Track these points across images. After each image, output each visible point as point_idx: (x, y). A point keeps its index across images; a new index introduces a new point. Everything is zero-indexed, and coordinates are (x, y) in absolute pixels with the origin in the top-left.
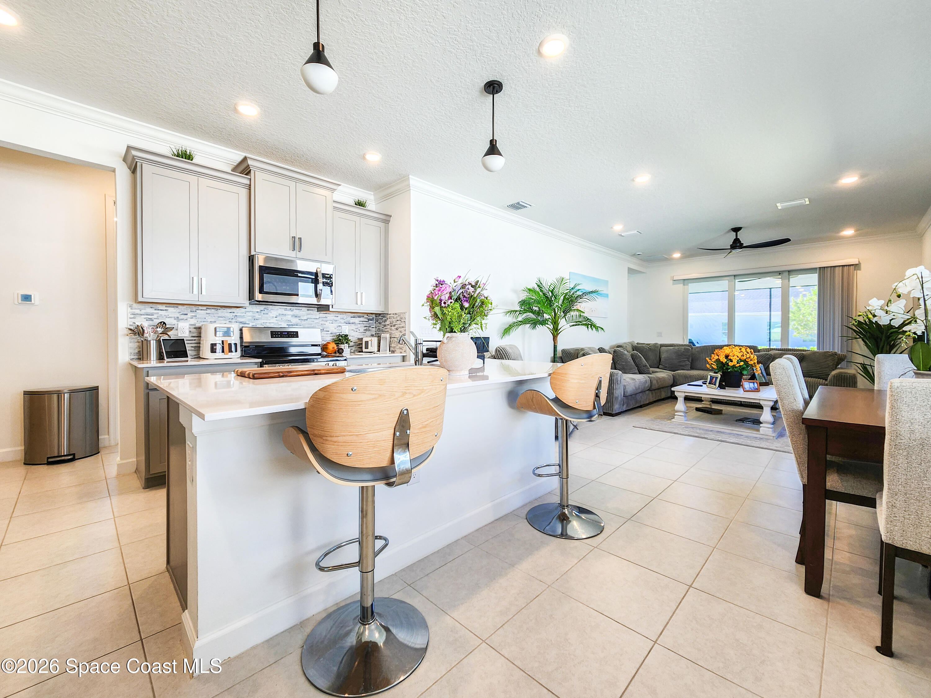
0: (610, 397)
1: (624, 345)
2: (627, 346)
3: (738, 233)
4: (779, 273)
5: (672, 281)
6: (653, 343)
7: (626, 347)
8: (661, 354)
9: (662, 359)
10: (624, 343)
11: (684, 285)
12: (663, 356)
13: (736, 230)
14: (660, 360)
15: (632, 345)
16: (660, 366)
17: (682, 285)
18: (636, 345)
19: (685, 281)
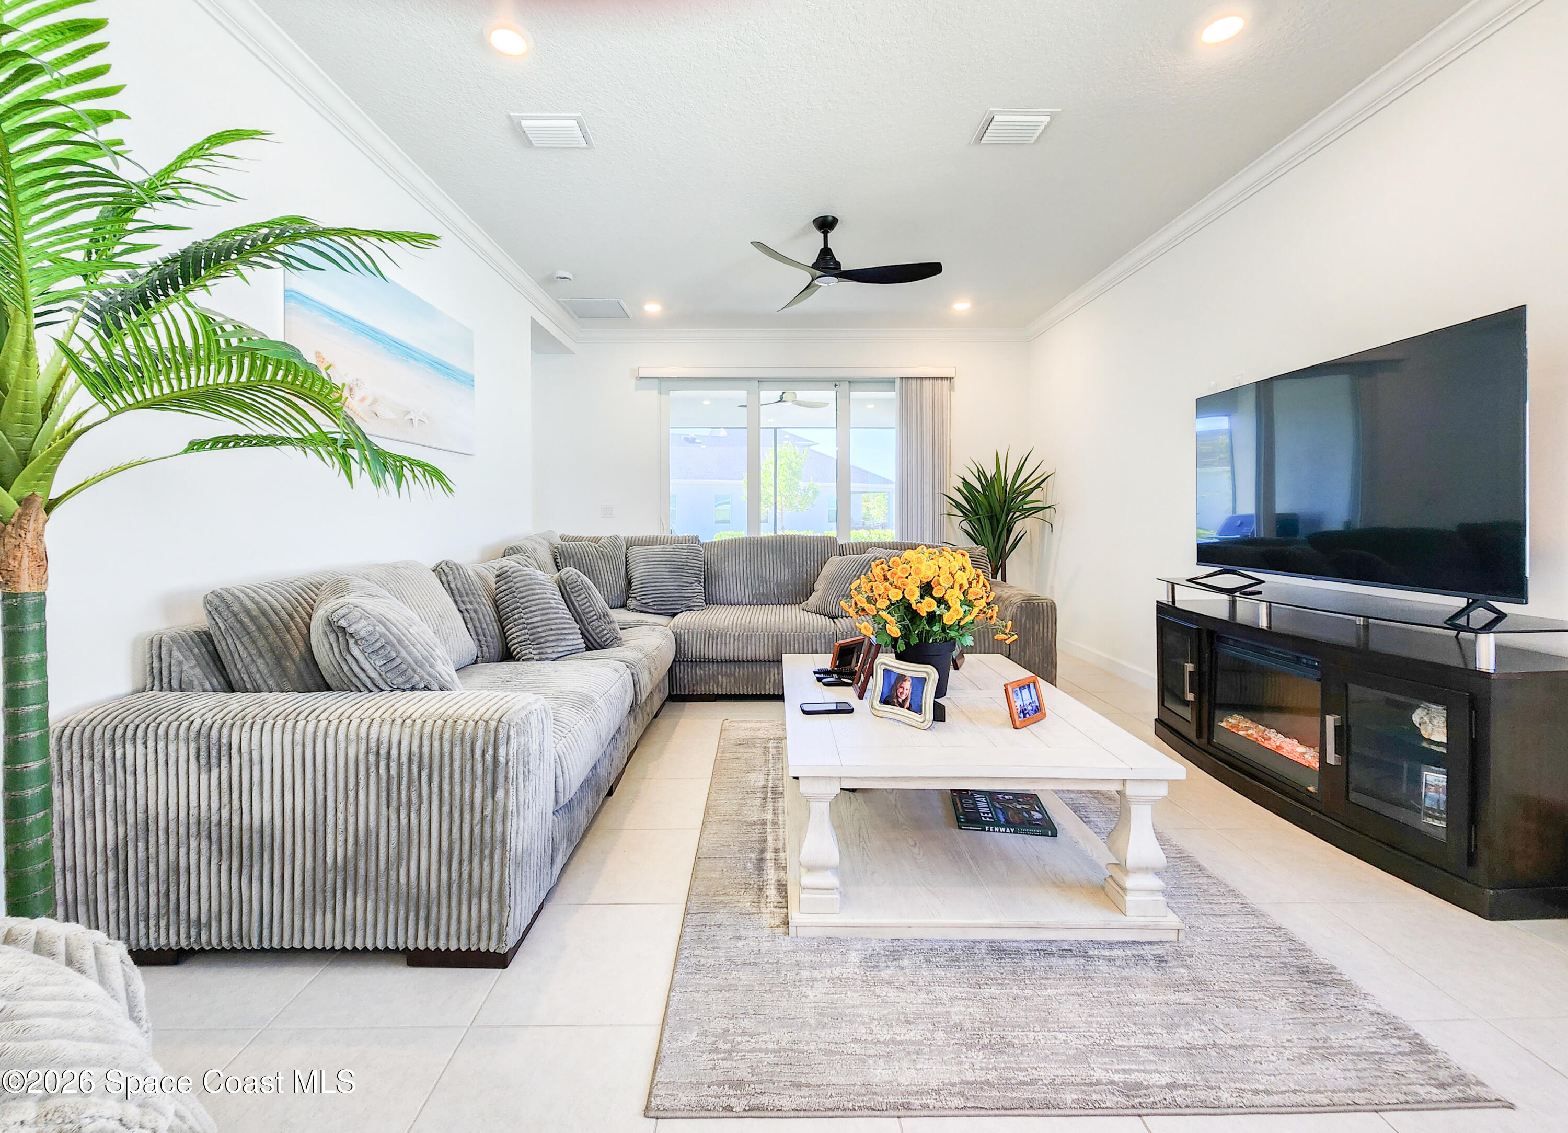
0: (486, 863)
1: (529, 545)
2: (537, 546)
3: (829, 234)
4: (834, 383)
5: (634, 381)
6: (609, 536)
7: (535, 550)
8: (632, 566)
9: (635, 583)
10: (527, 538)
11: (660, 393)
12: (638, 573)
13: (826, 224)
14: (629, 583)
15: (551, 544)
16: (632, 603)
17: (656, 392)
18: (561, 542)
19: (665, 383)
